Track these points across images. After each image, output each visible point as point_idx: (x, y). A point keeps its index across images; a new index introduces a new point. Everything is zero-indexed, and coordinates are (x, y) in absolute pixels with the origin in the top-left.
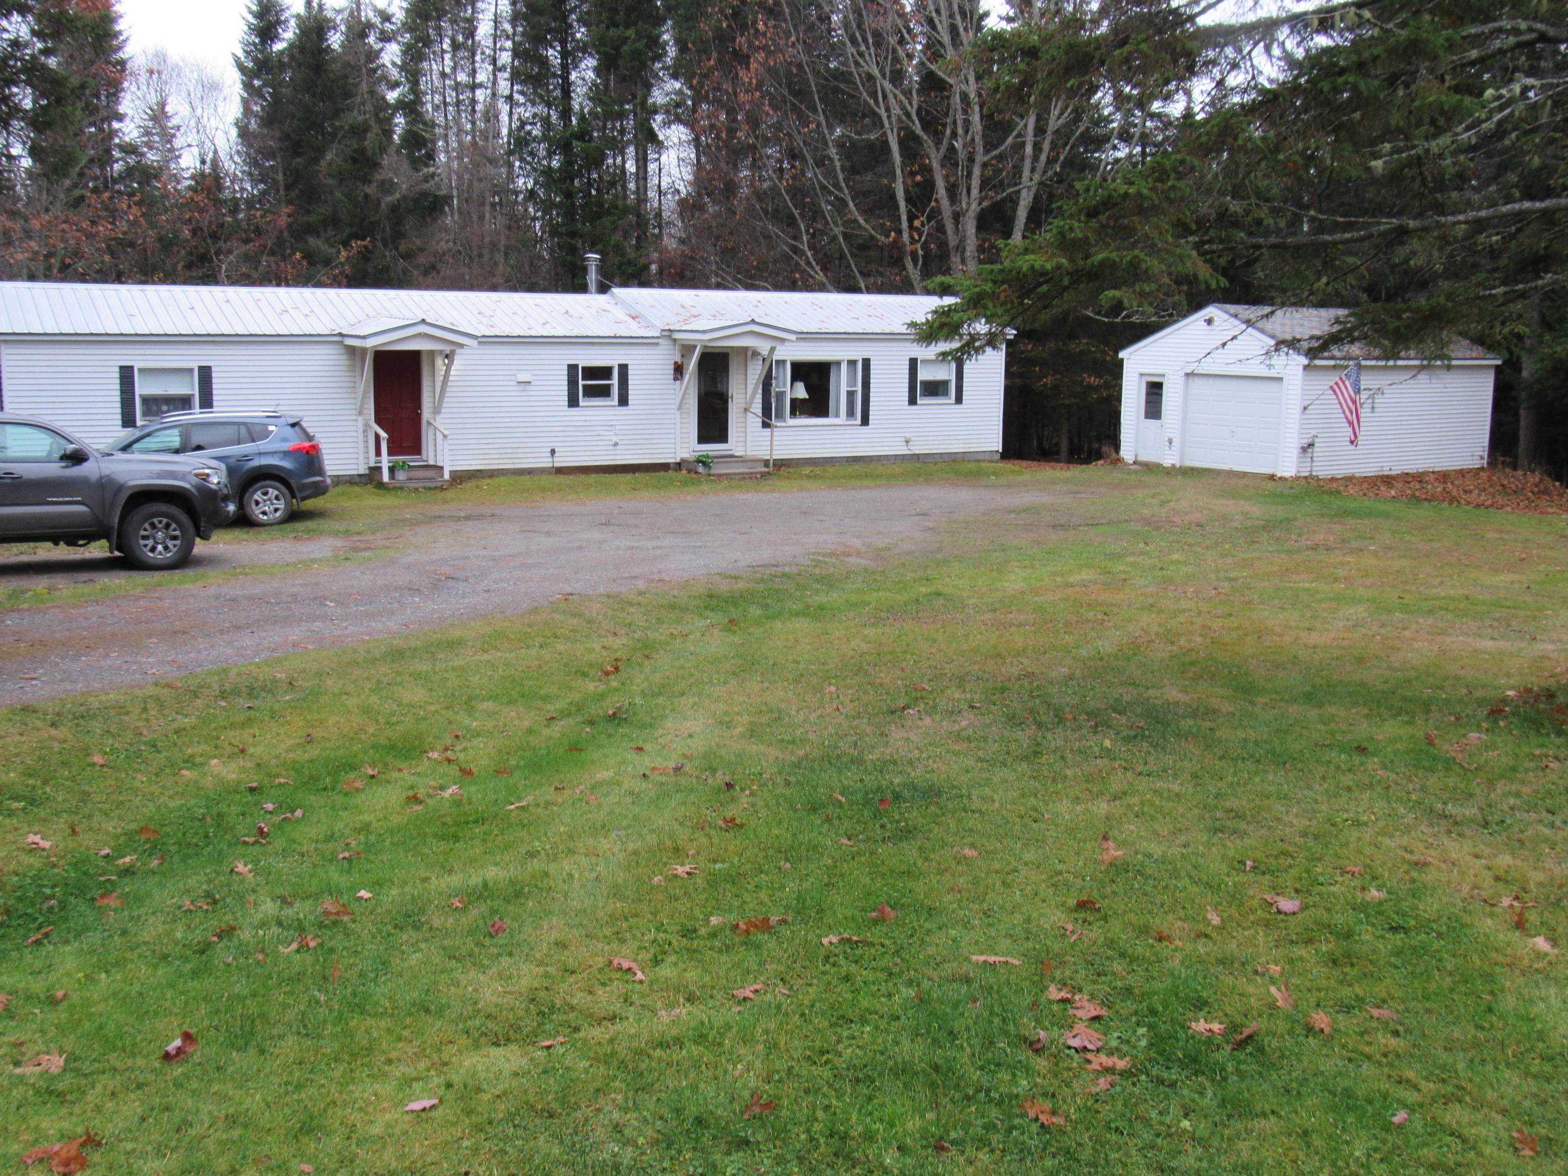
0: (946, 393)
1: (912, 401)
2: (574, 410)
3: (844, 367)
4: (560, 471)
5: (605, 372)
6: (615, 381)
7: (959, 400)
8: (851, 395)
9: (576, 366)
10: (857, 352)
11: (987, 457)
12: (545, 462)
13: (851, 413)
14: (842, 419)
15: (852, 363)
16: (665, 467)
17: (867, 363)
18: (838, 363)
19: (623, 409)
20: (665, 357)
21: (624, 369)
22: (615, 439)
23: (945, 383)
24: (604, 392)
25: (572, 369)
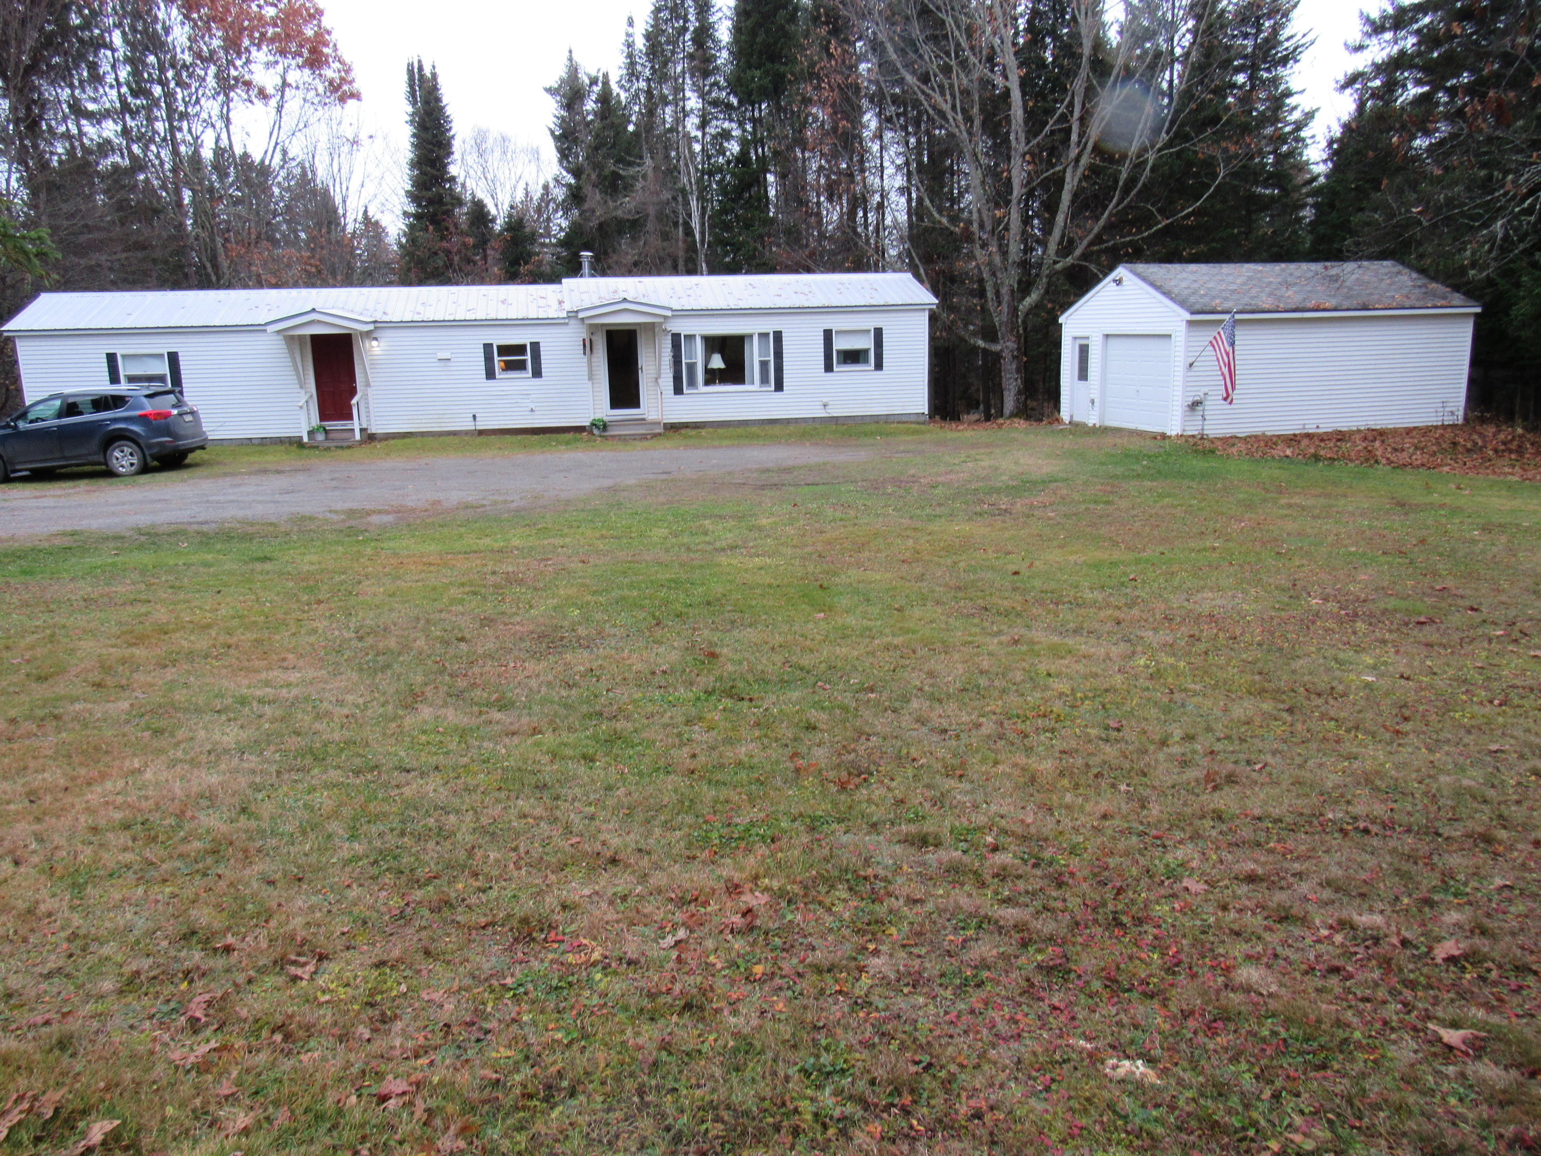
0: (866, 361)
1: (829, 368)
2: (492, 383)
3: (756, 339)
4: (481, 433)
5: (520, 349)
6: (528, 357)
7: (879, 366)
8: (764, 365)
9: (491, 345)
10: (769, 325)
11: (913, 419)
12: (469, 425)
13: (764, 380)
14: (756, 386)
15: (764, 336)
16: (580, 429)
17: (778, 336)
18: (751, 336)
19: (537, 381)
20: (574, 335)
21: (535, 346)
22: (532, 406)
23: (866, 352)
24: (520, 366)
25: (488, 347)
